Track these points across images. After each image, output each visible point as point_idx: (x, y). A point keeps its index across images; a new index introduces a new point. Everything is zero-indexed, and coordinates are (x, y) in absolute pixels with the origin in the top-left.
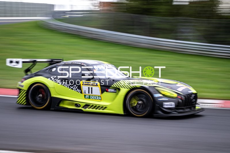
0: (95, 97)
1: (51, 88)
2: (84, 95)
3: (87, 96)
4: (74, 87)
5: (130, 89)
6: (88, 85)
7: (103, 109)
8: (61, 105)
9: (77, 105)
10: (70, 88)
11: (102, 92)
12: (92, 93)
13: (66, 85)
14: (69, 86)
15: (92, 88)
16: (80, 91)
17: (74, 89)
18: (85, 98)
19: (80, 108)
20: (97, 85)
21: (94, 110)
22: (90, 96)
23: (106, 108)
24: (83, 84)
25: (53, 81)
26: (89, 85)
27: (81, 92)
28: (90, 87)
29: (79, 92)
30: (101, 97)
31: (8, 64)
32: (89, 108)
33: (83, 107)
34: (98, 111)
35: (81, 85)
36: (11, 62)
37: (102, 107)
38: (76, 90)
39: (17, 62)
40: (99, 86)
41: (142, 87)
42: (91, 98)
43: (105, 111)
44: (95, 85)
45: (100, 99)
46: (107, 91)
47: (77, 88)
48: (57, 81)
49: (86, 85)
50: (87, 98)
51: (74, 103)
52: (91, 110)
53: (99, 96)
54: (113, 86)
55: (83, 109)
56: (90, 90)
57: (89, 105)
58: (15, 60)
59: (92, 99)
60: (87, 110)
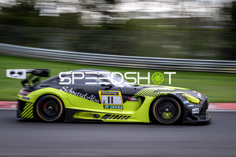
0: (116, 107)
1: (65, 100)
2: (103, 105)
3: (107, 106)
4: (91, 97)
5: (156, 97)
6: (107, 94)
7: (126, 119)
8: (75, 116)
9: (95, 116)
10: (86, 98)
11: (124, 101)
12: (112, 102)
13: (82, 96)
14: (86, 97)
15: (112, 98)
16: (99, 101)
17: (91, 99)
18: (104, 108)
19: (99, 119)
20: (118, 95)
21: (116, 120)
22: (110, 106)
23: (129, 117)
24: (102, 94)
25: (66, 91)
26: (109, 94)
27: (100, 103)
28: (110, 96)
29: (97, 102)
30: (122, 106)
31: (8, 75)
32: (109, 119)
33: (103, 118)
34: (120, 120)
35: (100, 95)
36: (12, 73)
37: (125, 116)
38: (94, 100)
39: (20, 73)
40: (121, 96)
41: (169, 94)
42: (111, 108)
43: (129, 120)
44: (116, 95)
45: (121, 109)
46: (129, 100)
47: (95, 98)
48: (71, 92)
49: (105, 94)
50: (107, 108)
51: (92, 114)
52: (112, 120)
53: (120, 106)
54: (136, 95)
55: (102, 119)
56: (111, 100)
57: (109, 115)
58: (16, 71)
59: (113, 109)
60: (108, 120)
